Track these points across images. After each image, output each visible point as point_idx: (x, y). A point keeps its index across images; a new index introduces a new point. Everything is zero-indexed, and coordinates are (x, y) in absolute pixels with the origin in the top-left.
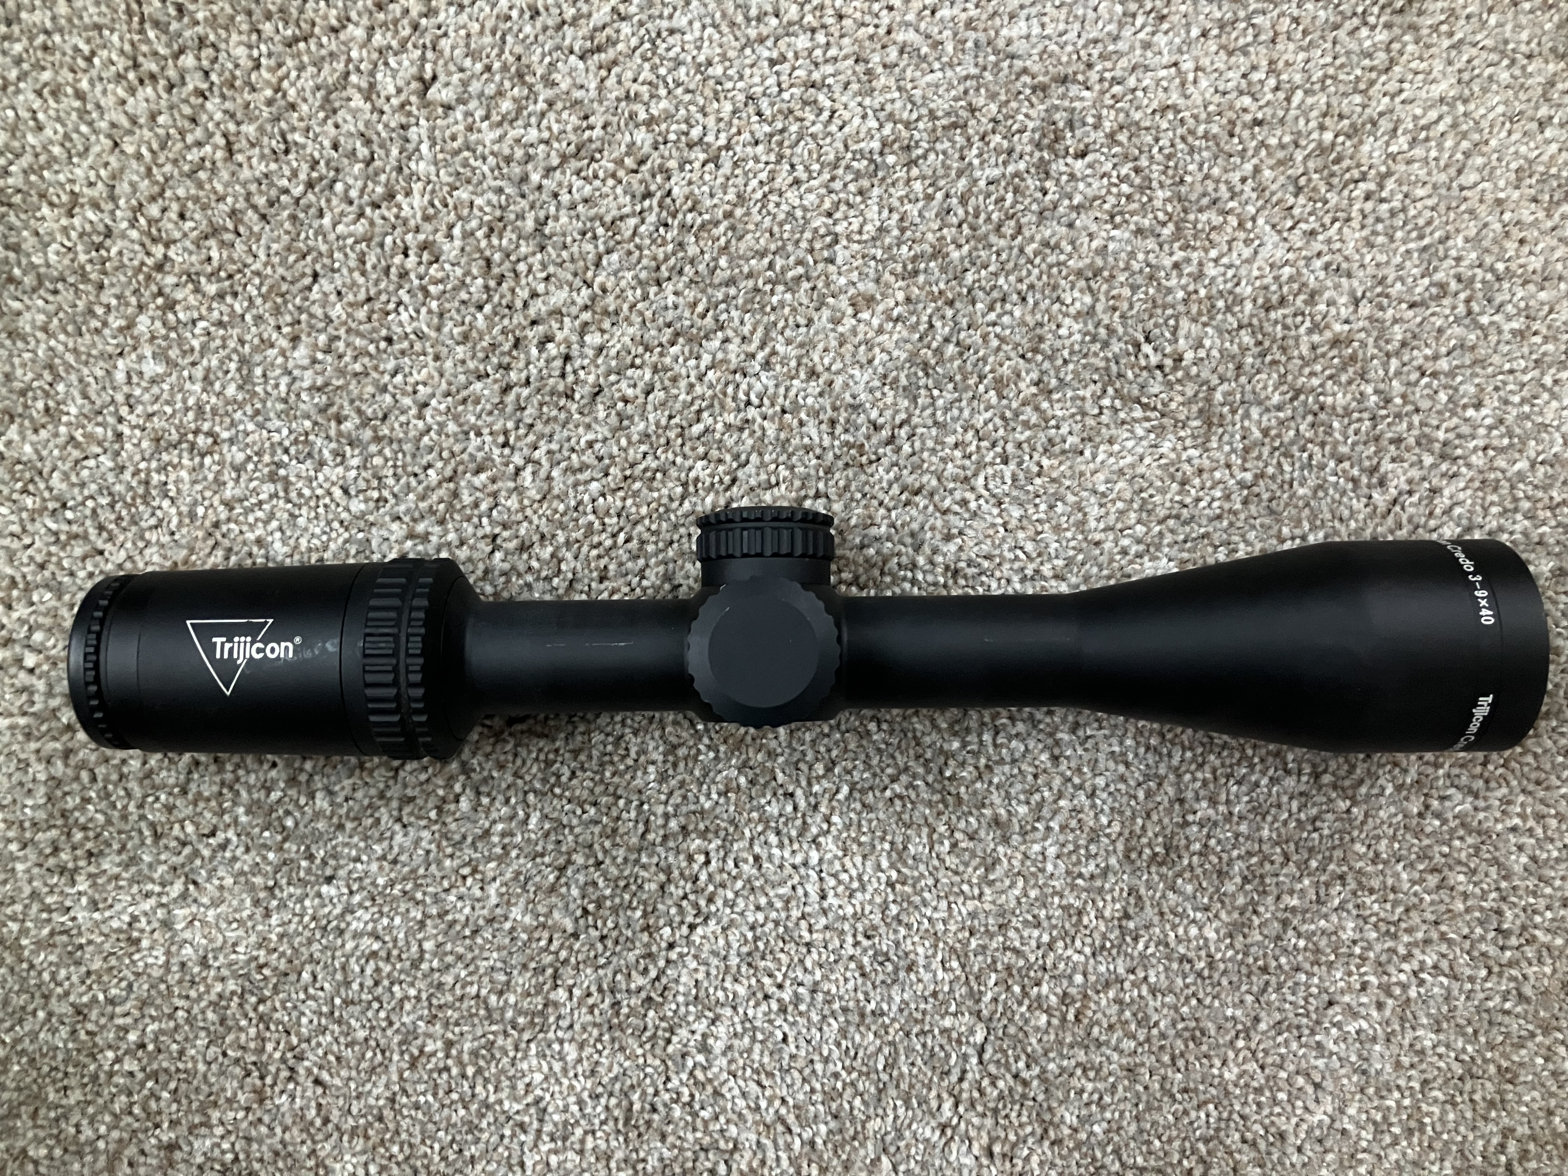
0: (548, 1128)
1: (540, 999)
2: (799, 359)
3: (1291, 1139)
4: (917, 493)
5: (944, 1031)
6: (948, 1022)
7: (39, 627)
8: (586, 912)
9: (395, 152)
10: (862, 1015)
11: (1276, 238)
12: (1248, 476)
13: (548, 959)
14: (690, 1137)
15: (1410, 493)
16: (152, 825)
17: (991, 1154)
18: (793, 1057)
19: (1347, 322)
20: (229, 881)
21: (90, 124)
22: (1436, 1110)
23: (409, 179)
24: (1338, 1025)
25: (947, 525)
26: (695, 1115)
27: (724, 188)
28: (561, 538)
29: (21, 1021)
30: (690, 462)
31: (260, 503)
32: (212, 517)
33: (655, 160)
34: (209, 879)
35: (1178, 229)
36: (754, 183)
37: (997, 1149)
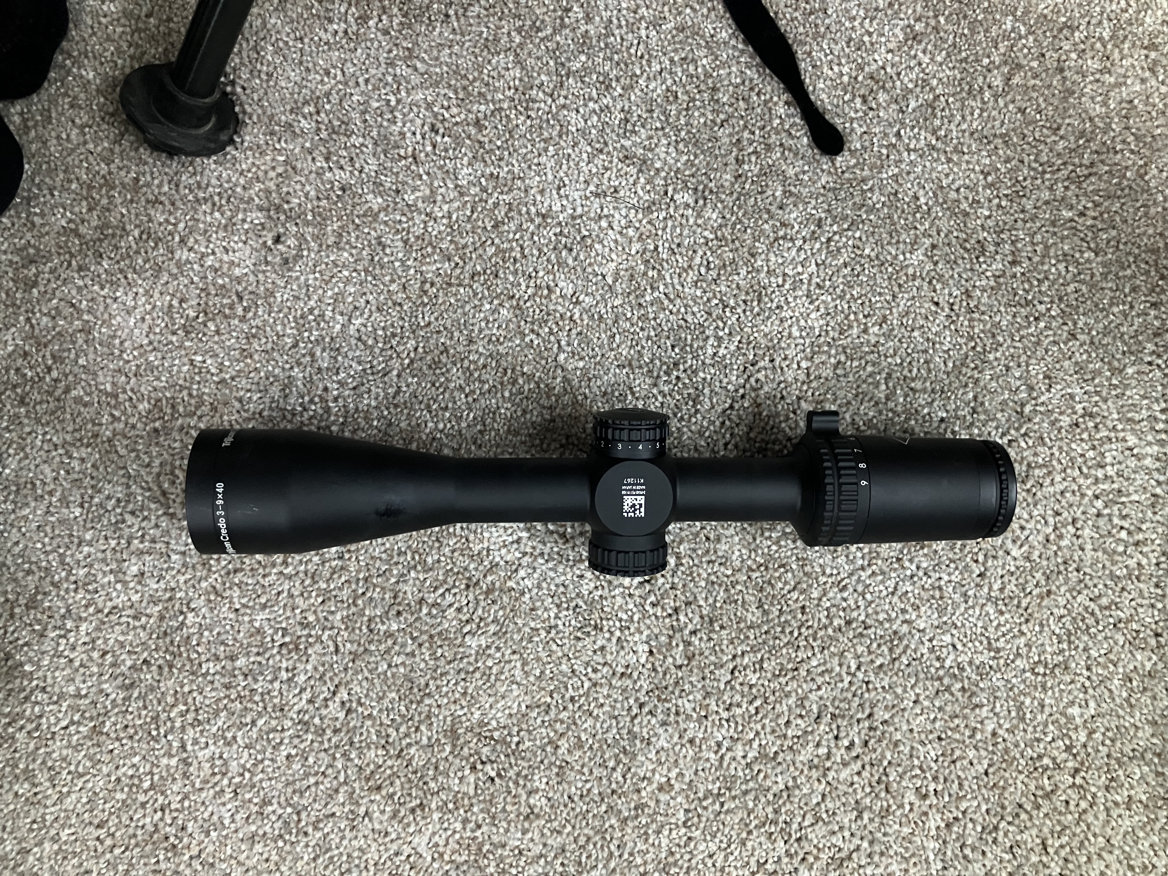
0: (805, 287)
1: (817, 361)
2: (701, 750)
3: (374, 308)
4: (623, 674)
5: (582, 359)
6: (581, 364)
7: (1120, 554)
8: (794, 412)
9: (949, 853)
10: (630, 365)
11: (419, 850)
12: (427, 701)
13: (814, 384)
14: (723, 289)
15: (326, 700)
16: (1044, 444)
17: (548, 287)
18: (668, 338)
19: (372, 801)
20: (999, 415)
21: (1124, 852)
22: (289, 331)
23: (938, 836)
24: (349, 376)
25: (604, 656)
26: (721, 300)
27: (754, 849)
28: (830, 631)
29: (1105, 327)
30: (761, 682)
31: (1004, 635)
32: (1030, 625)
33: (796, 861)
34: (1010, 416)
35: (480, 849)
36: (736, 853)
37: (546, 292)
